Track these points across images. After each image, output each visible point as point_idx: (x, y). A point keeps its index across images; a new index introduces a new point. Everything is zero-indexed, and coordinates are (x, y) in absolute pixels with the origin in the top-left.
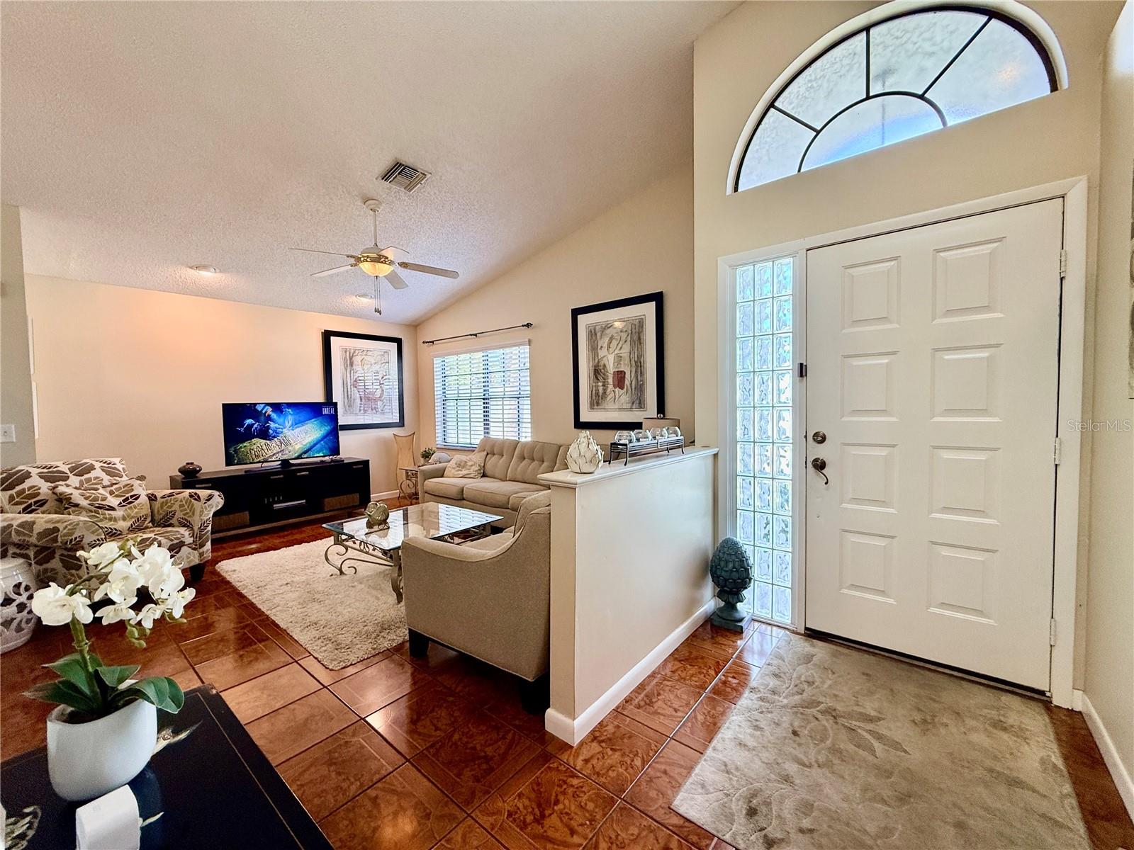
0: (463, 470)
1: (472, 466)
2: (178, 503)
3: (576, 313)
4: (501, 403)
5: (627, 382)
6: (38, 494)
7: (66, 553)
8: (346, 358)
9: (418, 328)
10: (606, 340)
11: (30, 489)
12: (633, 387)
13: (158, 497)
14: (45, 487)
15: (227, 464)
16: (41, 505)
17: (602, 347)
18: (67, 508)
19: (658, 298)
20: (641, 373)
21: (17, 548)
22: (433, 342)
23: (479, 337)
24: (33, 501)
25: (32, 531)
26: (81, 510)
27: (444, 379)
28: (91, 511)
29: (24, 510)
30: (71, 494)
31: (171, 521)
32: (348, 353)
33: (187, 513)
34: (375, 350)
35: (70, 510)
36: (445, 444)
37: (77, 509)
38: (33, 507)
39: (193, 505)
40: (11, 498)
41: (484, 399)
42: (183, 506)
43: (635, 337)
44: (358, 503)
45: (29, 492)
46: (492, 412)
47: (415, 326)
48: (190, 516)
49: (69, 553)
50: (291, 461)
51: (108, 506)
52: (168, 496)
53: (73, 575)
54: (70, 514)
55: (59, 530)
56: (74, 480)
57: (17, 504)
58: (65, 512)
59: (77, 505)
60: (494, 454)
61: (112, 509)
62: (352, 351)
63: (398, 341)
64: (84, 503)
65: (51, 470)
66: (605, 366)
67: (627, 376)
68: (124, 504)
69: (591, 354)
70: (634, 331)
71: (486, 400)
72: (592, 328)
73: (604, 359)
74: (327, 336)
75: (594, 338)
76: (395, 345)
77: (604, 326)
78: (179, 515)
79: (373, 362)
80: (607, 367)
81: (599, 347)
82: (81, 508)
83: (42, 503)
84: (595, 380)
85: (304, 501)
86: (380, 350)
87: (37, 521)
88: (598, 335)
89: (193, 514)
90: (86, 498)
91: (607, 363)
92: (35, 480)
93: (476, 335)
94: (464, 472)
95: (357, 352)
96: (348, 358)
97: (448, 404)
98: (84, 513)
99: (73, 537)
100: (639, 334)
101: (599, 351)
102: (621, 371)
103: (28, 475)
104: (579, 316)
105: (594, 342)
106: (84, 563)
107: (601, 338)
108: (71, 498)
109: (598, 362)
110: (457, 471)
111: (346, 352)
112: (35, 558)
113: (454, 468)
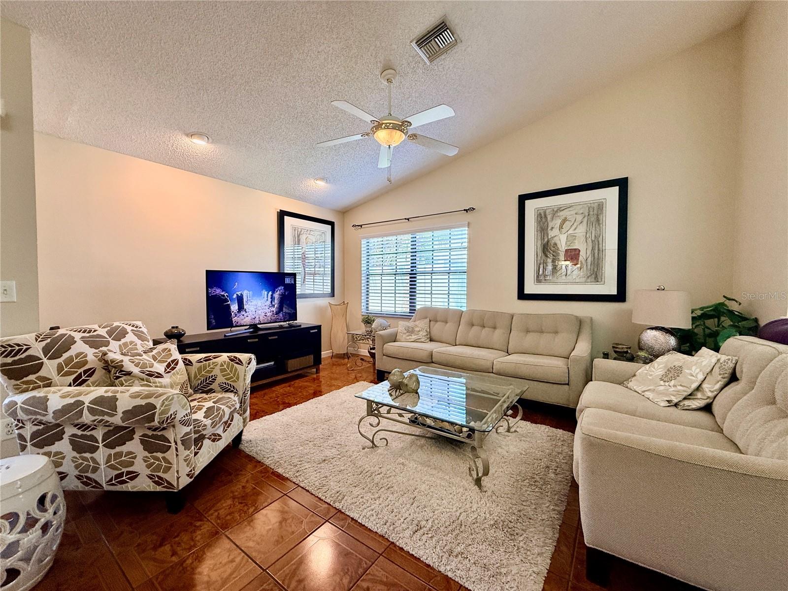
0: (413, 335)
1: (419, 331)
2: (218, 367)
3: (523, 199)
4: (430, 277)
5: (582, 258)
6: (86, 362)
7: (150, 433)
8: (295, 235)
9: (345, 214)
10: (558, 222)
11: (77, 356)
12: (589, 264)
13: (194, 362)
14: (91, 354)
15: (208, 329)
16: (90, 375)
17: (552, 228)
18: (118, 377)
19: (622, 184)
20: (599, 250)
21: (79, 429)
22: (361, 226)
23: (411, 221)
24: (81, 370)
25: (114, 409)
26: (134, 379)
27: (368, 257)
28: (143, 380)
29: (75, 380)
30: (122, 361)
31: (211, 387)
32: (296, 231)
33: (232, 378)
34: (316, 230)
35: (122, 379)
36: (367, 311)
37: (128, 377)
38: (83, 378)
39: (236, 370)
40: (60, 369)
41: (410, 274)
42: (225, 370)
43: (593, 219)
44: (313, 364)
45: (77, 360)
46: (418, 285)
47: (344, 212)
48: (234, 381)
49: (155, 433)
50: (259, 326)
51: (157, 373)
52: (206, 361)
53: (157, 459)
54: (122, 385)
55: (155, 408)
56: (114, 345)
57: (68, 374)
58: (117, 381)
59: (129, 374)
60: (436, 321)
61: (160, 376)
62: (300, 230)
63: (332, 224)
64: (136, 370)
65: (91, 334)
66: (555, 244)
67: (582, 254)
68: (168, 370)
69: (539, 234)
70: (591, 213)
71: (413, 276)
72: (542, 212)
73: (555, 238)
74: (282, 215)
75: (544, 220)
76: (330, 227)
77: (555, 209)
78: (220, 379)
79: (314, 240)
80: (559, 246)
81: (549, 228)
82: (135, 377)
83: (90, 372)
84: (544, 257)
85: (273, 363)
86: (319, 231)
87: (118, 395)
88: (549, 217)
89: (238, 378)
90: (137, 365)
91: (558, 242)
92: (80, 347)
93: (408, 219)
94: (414, 337)
95: (303, 231)
96: (296, 236)
97: (371, 278)
98: (136, 382)
99: (169, 414)
100: (597, 215)
101: (549, 231)
102: (575, 249)
103: (71, 341)
104: (526, 201)
105: (544, 223)
106: (173, 444)
107: (552, 219)
108: (122, 366)
109: (548, 241)
110: (408, 336)
111: (295, 230)
112: (103, 441)
113: (405, 334)
